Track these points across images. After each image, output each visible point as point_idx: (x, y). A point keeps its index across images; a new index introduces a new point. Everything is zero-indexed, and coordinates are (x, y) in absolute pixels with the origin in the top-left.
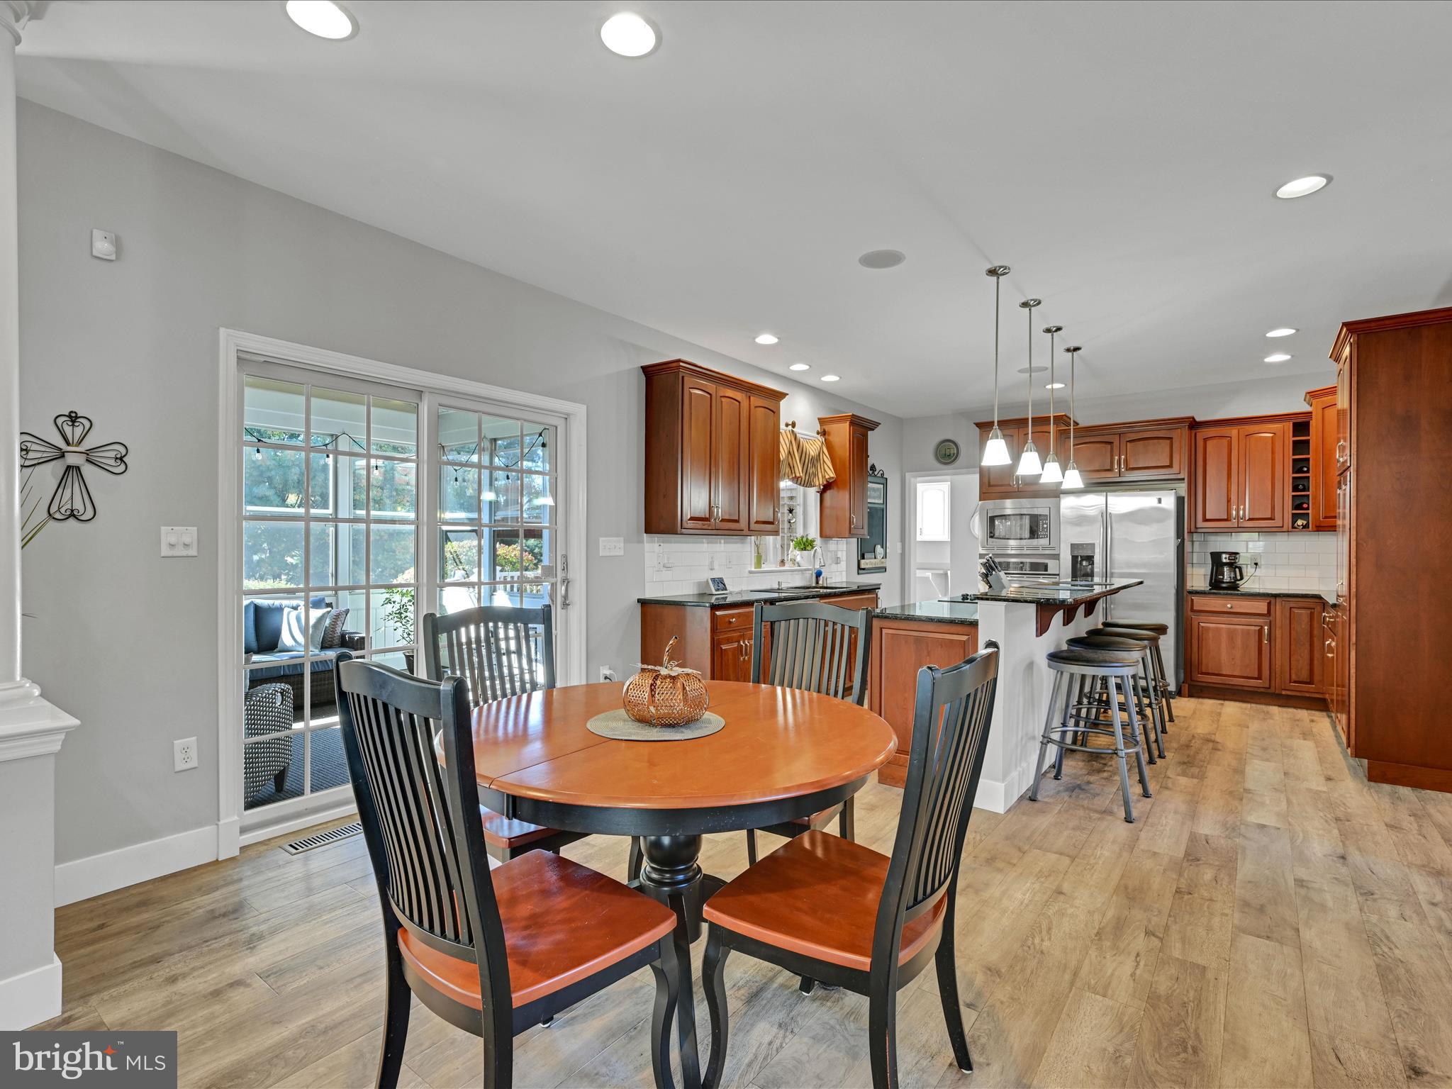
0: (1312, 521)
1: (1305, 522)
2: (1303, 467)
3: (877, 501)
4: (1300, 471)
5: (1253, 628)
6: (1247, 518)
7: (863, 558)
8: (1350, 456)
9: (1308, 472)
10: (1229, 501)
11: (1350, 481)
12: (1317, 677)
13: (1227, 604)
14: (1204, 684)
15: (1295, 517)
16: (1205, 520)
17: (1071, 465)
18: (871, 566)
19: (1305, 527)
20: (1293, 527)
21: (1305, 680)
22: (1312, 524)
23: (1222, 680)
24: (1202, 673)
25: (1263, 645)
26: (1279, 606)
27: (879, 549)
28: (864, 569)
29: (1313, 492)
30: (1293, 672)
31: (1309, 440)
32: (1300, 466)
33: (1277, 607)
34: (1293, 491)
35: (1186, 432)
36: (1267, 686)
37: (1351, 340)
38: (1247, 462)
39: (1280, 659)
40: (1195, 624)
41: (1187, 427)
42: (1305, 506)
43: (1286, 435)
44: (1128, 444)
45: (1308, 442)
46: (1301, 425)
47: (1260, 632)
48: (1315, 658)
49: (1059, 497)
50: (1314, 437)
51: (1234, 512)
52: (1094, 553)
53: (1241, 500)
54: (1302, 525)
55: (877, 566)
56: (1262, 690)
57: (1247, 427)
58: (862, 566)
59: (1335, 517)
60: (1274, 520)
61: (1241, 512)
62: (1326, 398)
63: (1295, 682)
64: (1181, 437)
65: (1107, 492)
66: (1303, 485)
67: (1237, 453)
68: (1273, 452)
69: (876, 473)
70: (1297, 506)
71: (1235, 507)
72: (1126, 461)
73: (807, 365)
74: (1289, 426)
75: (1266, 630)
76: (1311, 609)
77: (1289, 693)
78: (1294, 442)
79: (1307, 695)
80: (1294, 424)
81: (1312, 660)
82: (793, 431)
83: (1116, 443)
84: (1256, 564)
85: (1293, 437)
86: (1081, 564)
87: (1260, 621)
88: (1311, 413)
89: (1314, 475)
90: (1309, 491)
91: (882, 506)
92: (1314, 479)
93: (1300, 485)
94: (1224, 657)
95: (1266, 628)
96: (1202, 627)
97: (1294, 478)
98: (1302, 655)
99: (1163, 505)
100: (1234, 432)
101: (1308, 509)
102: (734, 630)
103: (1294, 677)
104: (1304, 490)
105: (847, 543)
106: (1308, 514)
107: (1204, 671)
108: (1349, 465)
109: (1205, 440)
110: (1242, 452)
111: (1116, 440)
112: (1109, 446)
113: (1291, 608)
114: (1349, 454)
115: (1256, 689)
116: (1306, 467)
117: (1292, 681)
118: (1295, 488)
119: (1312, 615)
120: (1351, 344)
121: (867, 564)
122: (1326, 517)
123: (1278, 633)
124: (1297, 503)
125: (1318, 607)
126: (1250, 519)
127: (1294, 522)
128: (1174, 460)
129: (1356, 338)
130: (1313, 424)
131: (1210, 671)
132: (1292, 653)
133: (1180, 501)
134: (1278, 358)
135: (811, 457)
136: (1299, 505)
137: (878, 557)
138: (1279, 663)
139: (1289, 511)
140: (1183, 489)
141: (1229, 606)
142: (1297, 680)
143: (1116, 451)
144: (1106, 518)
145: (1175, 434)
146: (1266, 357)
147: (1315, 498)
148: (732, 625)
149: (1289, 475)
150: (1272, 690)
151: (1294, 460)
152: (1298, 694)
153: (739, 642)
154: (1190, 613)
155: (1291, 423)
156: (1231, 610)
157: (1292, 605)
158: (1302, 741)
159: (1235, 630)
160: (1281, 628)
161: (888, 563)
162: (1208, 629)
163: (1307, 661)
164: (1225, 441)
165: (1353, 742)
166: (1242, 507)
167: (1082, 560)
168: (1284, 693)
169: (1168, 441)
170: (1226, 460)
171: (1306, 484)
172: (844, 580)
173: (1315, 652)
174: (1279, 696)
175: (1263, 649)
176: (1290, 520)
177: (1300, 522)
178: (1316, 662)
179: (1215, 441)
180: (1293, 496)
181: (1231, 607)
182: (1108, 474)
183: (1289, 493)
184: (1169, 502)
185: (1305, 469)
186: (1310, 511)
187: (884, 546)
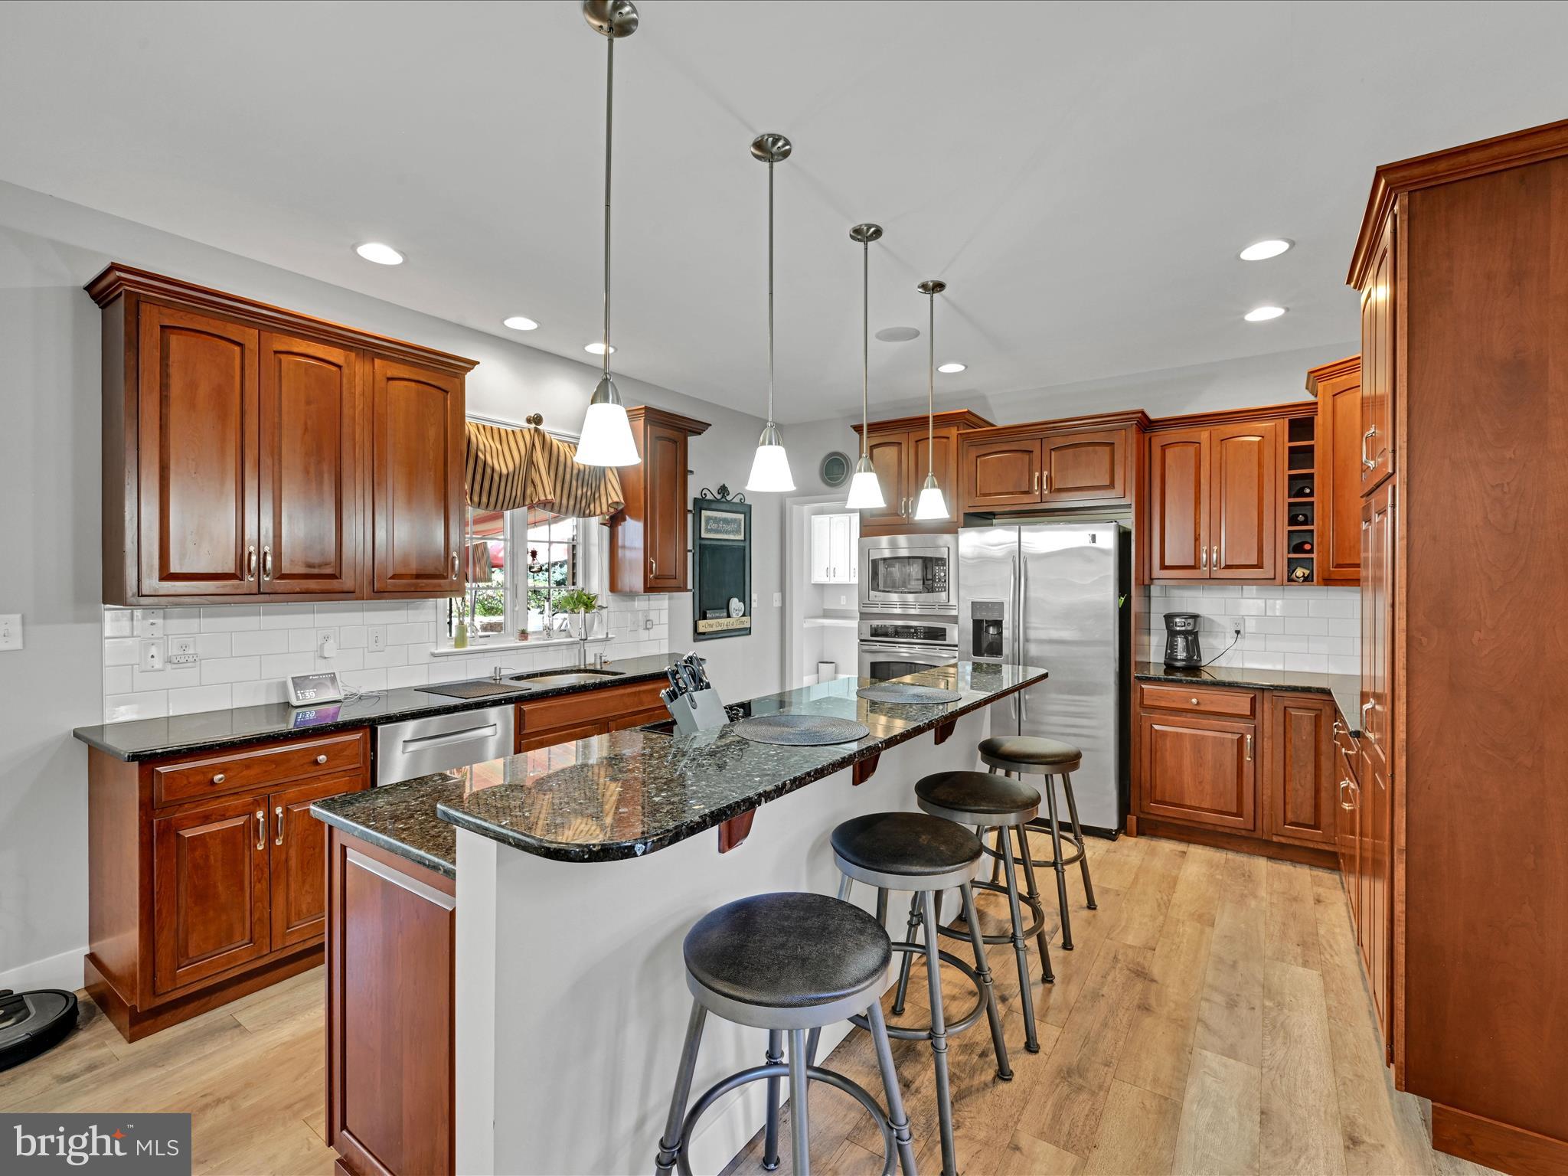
0: (1318, 570)
1: (1307, 572)
2: (1304, 488)
3: (732, 537)
4: (1300, 493)
5: (1229, 736)
6: (1223, 565)
7: (705, 618)
8: (1394, 451)
9: (1311, 494)
10: (1197, 539)
11: (1394, 506)
12: (1326, 819)
13: (1194, 697)
14: (1160, 819)
15: (1292, 565)
16: (1164, 567)
17: (929, 480)
18: (720, 629)
19: (1307, 579)
20: (1290, 580)
21: (1307, 823)
22: (1318, 576)
23: (1186, 813)
24: (1156, 802)
25: (1245, 764)
26: (1266, 707)
27: (735, 604)
28: (704, 634)
29: (1318, 525)
30: (1289, 807)
31: (1313, 446)
32: (1300, 485)
33: (1265, 706)
34: (1290, 525)
35: (1132, 435)
36: (1251, 827)
37: (1396, 208)
38: (1223, 482)
39: (1270, 789)
40: (1146, 725)
41: (1134, 426)
42: (1307, 547)
43: (1280, 439)
44: (1053, 453)
45: (1311, 449)
46: (1301, 424)
47: (1241, 741)
48: (1323, 789)
49: (957, 532)
50: (1320, 441)
51: (1204, 556)
52: (1003, 617)
53: (1214, 538)
54: (1303, 576)
55: (730, 628)
56: (1243, 833)
57: (1223, 428)
58: (701, 629)
59: (1358, 566)
60: (1262, 567)
61: (1215, 556)
62: (1338, 379)
63: (1292, 824)
64: (1127, 443)
65: (1020, 524)
66: (1305, 516)
67: (1208, 467)
68: (1260, 465)
69: (729, 498)
70: (1298, 548)
71: (1205, 548)
72: (1050, 479)
73: (535, 321)
74: (1283, 425)
75: (1249, 741)
76: (1318, 710)
77: (1283, 840)
78: (1292, 450)
79: (1311, 845)
80: (1289, 420)
81: (1317, 791)
82: (536, 430)
83: (1037, 452)
84: (1238, 632)
85: (1290, 441)
86: (987, 631)
87: (1240, 726)
88: (1316, 403)
89: (1320, 499)
90: (1313, 524)
91: (742, 544)
92: (1321, 505)
93: (1299, 515)
94: (1188, 779)
95: (1249, 737)
96: (1156, 731)
97: (1290, 504)
98: (1303, 782)
99: (1099, 544)
100: (1203, 435)
101: (1311, 551)
102: (237, 793)
103: (1290, 816)
104: (1305, 523)
105: (670, 599)
106: (1312, 559)
107: (1159, 798)
108: (1390, 471)
109: (1164, 448)
110: (1216, 465)
111: (1035, 447)
112: (1026, 457)
113: (1285, 708)
114: (1390, 449)
115: (1234, 831)
116: (1308, 487)
117: (1287, 822)
118: (1293, 520)
119: (1317, 718)
120: (1395, 216)
121: (712, 626)
122: (1338, 566)
123: (1267, 744)
124: (1295, 543)
125: (1327, 708)
126: (1228, 567)
127: (1291, 571)
128: (1116, 477)
129: (1406, 201)
130: (1319, 420)
131: (1167, 799)
132: (1287, 779)
133: (1124, 537)
134: (1264, 313)
135: (575, 472)
136: (1298, 547)
137: (733, 614)
138: (1267, 792)
139: (1283, 554)
140: (1129, 521)
141: (1194, 701)
142: (1293, 820)
143: (1037, 464)
144: (1020, 562)
145: (1117, 439)
146: (1244, 313)
147: (1322, 535)
148: (217, 788)
149: (1284, 500)
150: (1256, 835)
151: (1291, 478)
152: (1297, 843)
153: (252, 813)
154: (1138, 709)
155: (1287, 420)
156: (1198, 708)
157: (1287, 703)
158: (1301, 970)
159: (1203, 737)
160: (1272, 737)
161: (756, 621)
162: (1164, 734)
163: (1310, 793)
164: (1191, 449)
165: (1400, 1056)
166: (1215, 548)
167: (989, 626)
168: (1275, 839)
169: (1107, 449)
170: (1192, 478)
171: (1309, 515)
172: (665, 650)
173: (1323, 779)
174: (1269, 843)
175: (1245, 769)
176: (1286, 568)
177: (1299, 572)
178: (1324, 794)
179: (1177, 449)
180: (1289, 532)
181: (1198, 703)
182: (1026, 499)
183: (1284, 528)
184: (1107, 539)
185: (1308, 491)
186: (1314, 556)
187: (744, 597)
